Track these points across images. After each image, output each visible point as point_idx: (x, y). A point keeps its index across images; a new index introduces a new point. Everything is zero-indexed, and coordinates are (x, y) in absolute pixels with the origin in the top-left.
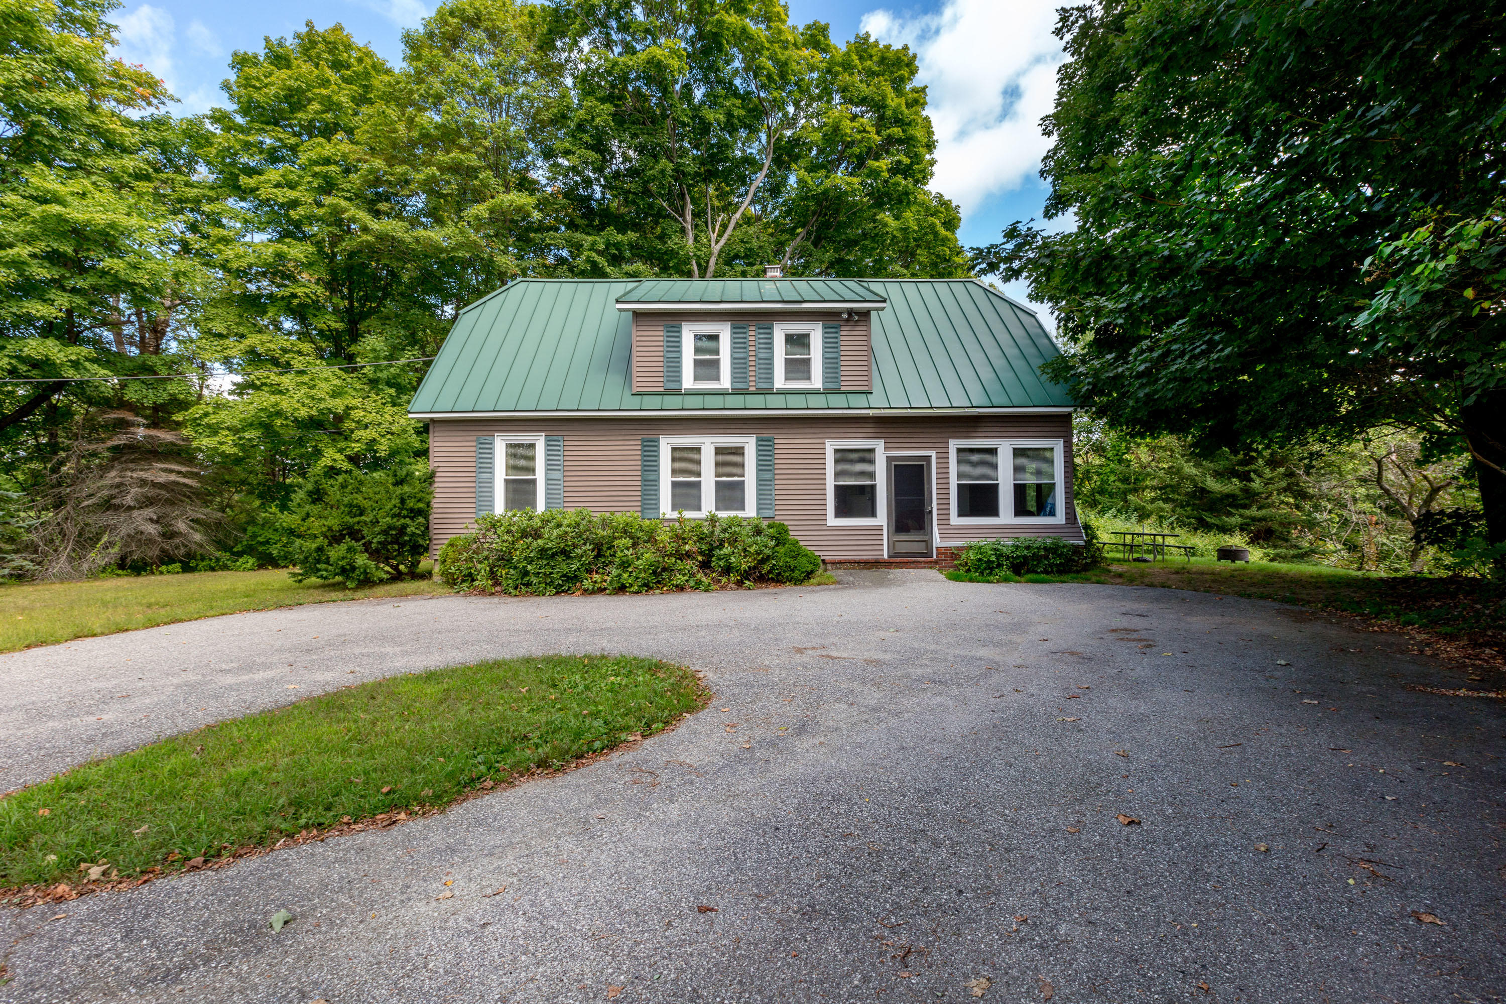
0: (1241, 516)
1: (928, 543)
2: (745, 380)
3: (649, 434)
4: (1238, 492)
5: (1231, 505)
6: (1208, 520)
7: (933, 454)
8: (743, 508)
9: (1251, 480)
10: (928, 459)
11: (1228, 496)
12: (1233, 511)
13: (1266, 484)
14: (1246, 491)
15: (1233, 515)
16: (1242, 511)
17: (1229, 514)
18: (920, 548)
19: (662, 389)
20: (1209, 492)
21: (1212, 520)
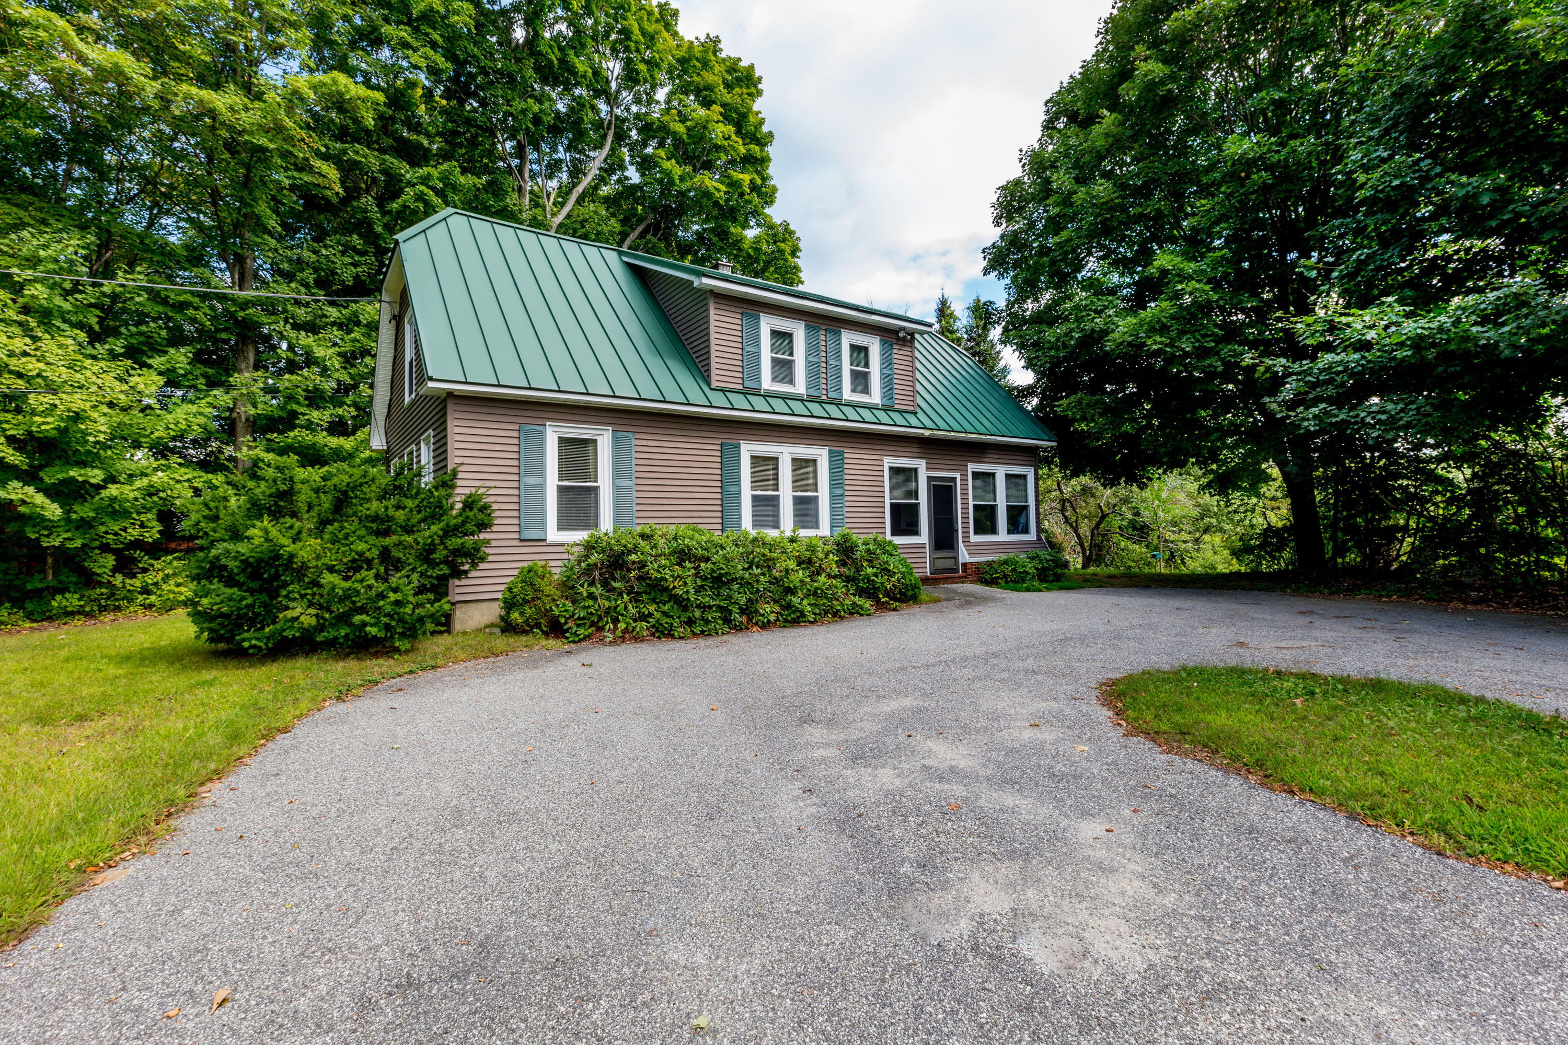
1: (956, 558)
2: (818, 387)
3: (729, 439)
7: (958, 476)
8: (817, 527)
10: (954, 480)
18: (949, 564)
19: (741, 387)
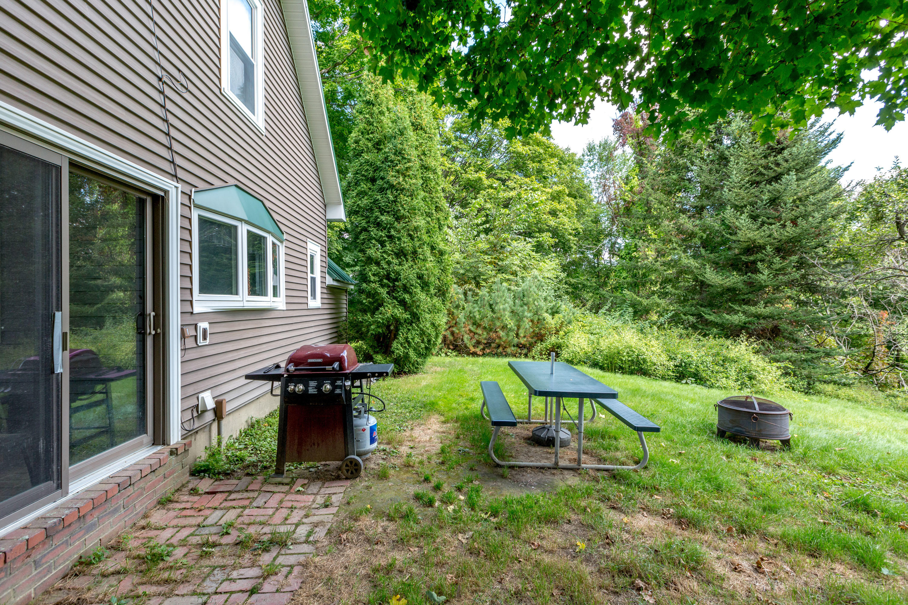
0: (744, 313)
4: (741, 286)
5: (733, 300)
6: (707, 317)
9: (756, 271)
11: (729, 290)
12: (736, 307)
13: (775, 276)
14: (750, 284)
15: (736, 312)
16: (746, 307)
17: (731, 311)
20: (709, 285)
21: (711, 318)
